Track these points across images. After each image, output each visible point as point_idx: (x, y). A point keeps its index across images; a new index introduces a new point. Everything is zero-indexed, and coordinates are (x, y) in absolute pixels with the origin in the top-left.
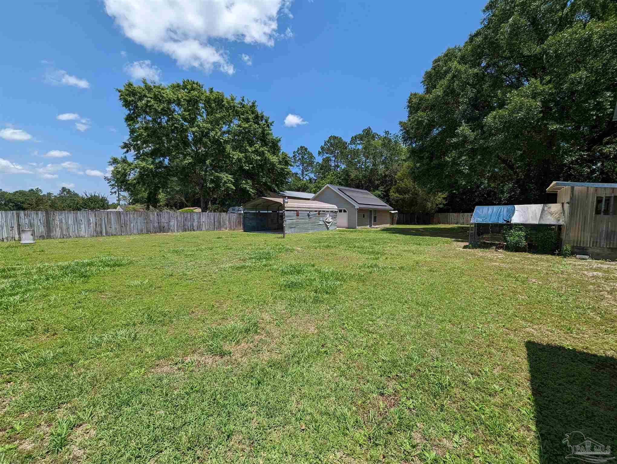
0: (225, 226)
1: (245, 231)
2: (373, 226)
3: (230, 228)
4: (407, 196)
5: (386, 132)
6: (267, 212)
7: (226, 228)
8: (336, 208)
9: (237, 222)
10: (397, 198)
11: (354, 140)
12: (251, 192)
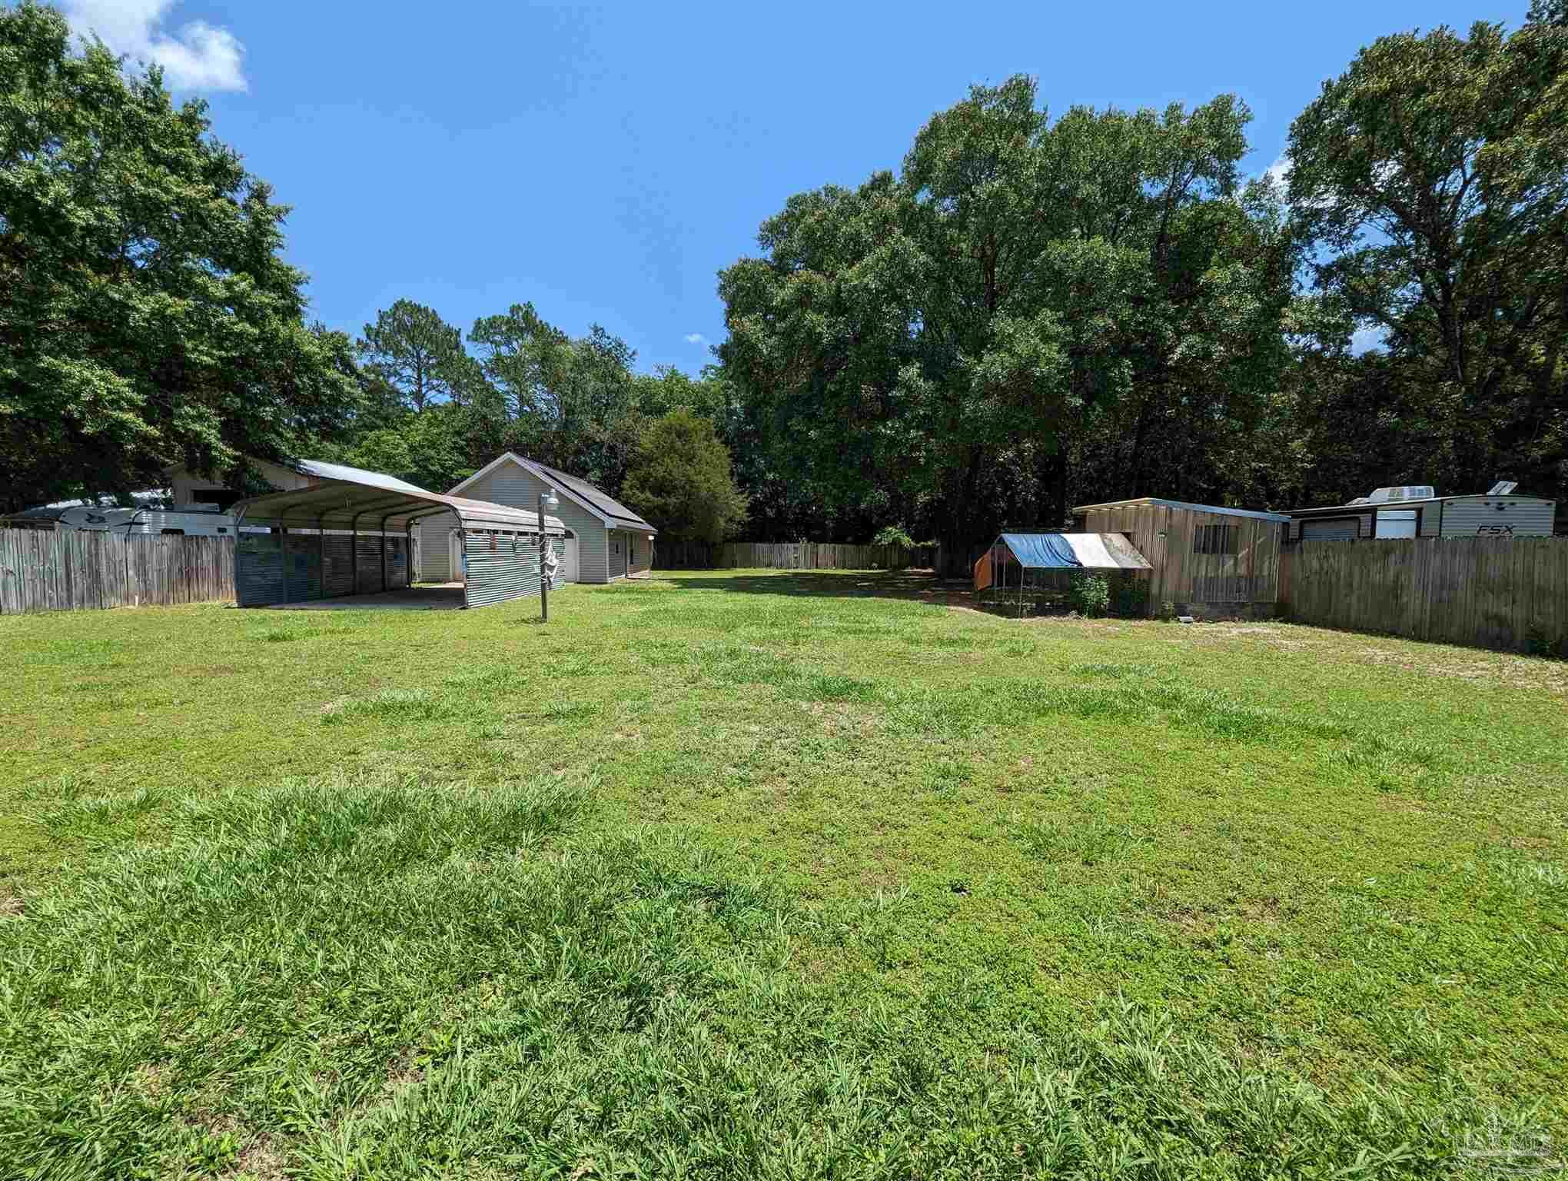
0: (123, 589)
1: (244, 604)
2: (630, 576)
3: (146, 595)
4: (673, 500)
5: (596, 330)
6: (317, 532)
7: (128, 598)
8: (562, 525)
9: (176, 569)
10: (649, 504)
11: (484, 330)
12: (222, 452)
